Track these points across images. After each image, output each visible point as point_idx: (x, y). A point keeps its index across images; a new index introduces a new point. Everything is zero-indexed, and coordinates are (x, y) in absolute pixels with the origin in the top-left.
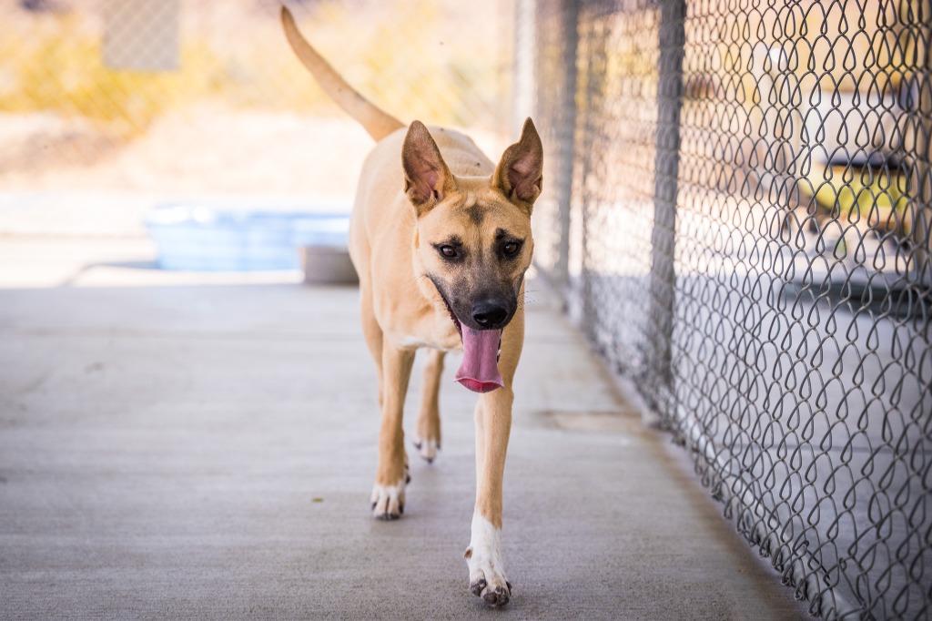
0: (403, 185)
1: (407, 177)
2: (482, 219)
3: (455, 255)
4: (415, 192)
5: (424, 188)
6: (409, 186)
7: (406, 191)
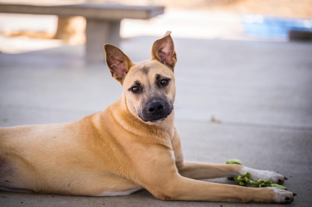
0: (110, 74)
1: (110, 70)
2: (148, 72)
3: (138, 90)
4: (117, 75)
5: (120, 72)
6: (112, 73)
7: (113, 76)
